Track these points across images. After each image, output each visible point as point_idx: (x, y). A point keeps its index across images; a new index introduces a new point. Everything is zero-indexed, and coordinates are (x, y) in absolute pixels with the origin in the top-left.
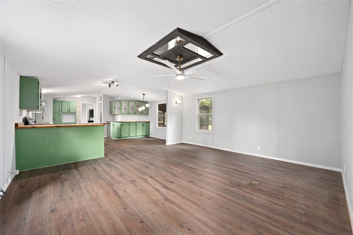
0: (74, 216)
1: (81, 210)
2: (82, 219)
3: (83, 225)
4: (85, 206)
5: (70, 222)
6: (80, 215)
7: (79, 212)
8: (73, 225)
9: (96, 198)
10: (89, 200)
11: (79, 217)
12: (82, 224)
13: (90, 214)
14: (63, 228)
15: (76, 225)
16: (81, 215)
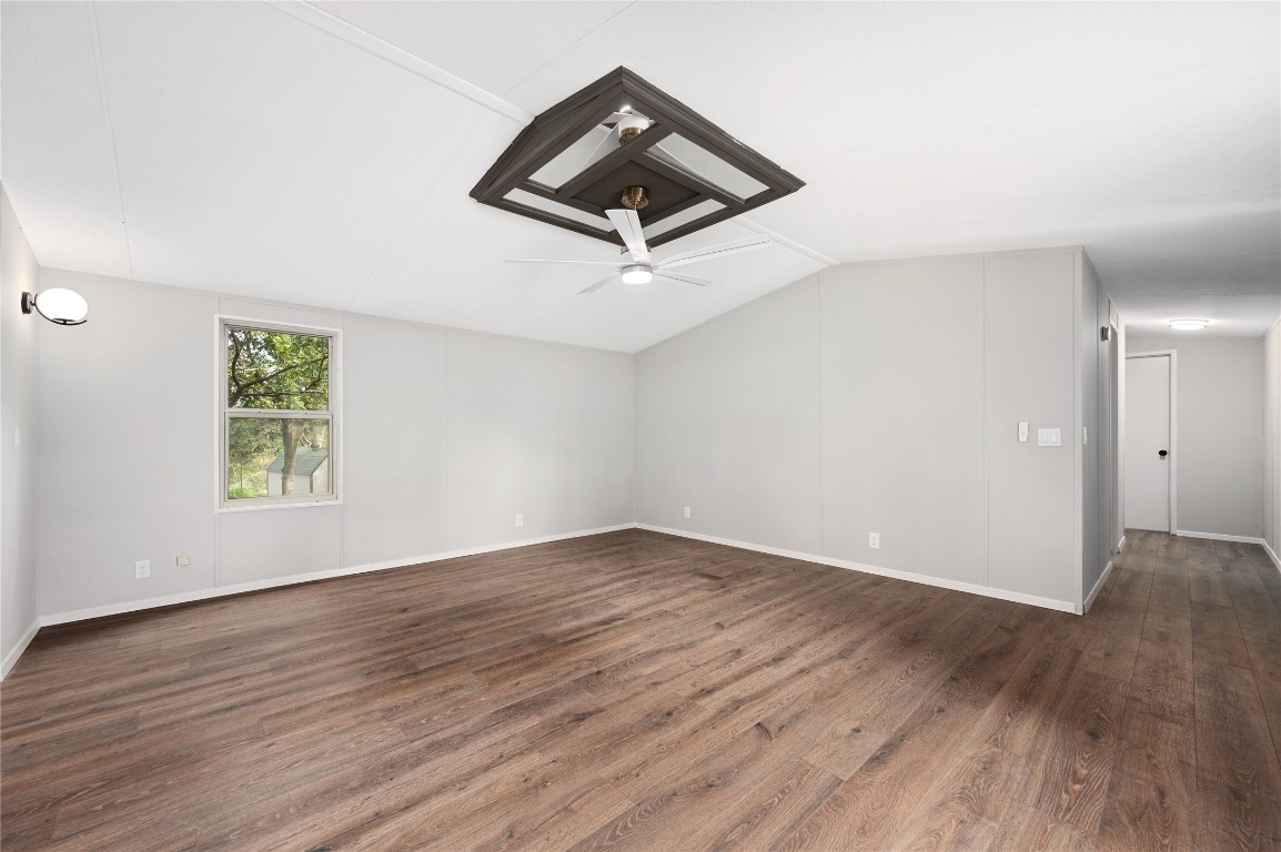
0: (1095, 810)
1: (1059, 806)
2: (1077, 780)
3: (1082, 766)
4: (1032, 810)
5: (1117, 805)
6: (1073, 796)
7: (1069, 809)
8: (1112, 789)
9: (963, 799)
10: (994, 818)
11: (1080, 793)
12: (1084, 772)
13: (1040, 775)
14: (1146, 806)
15: (1102, 782)
16: (1067, 792)
